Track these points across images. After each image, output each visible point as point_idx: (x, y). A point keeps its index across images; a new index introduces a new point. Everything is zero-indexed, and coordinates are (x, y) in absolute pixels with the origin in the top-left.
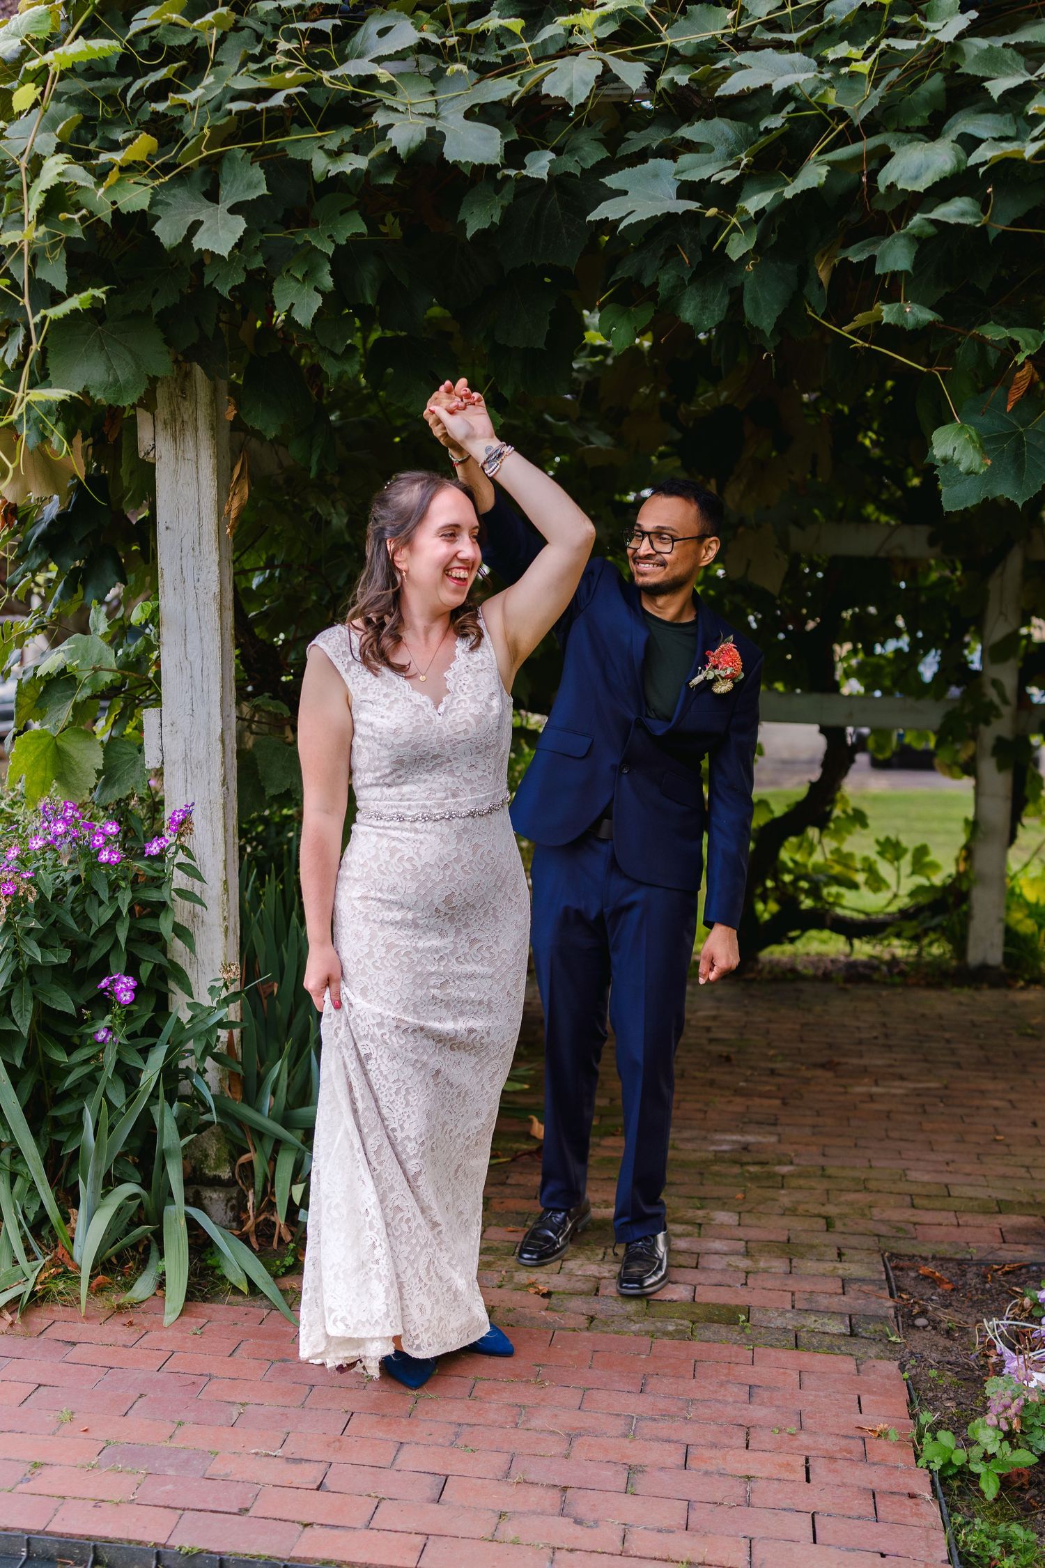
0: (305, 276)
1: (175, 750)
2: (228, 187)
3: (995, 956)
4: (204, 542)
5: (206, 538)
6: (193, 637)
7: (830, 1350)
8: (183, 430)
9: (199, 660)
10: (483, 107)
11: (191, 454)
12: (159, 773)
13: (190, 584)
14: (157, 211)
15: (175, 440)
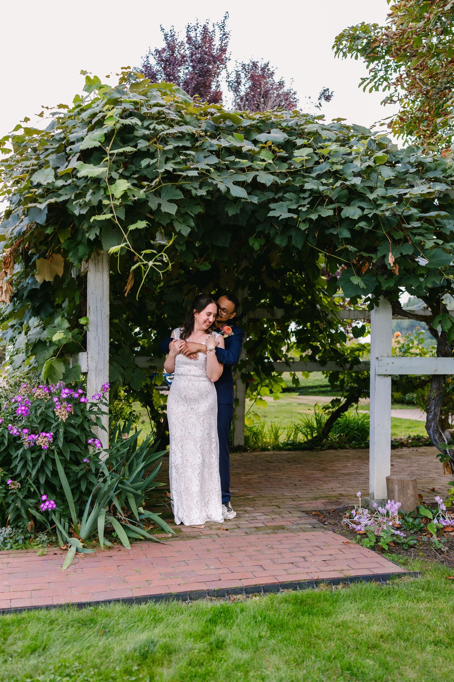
0: (183, 221)
1: (92, 365)
2: (164, 194)
3: (242, 443)
4: (104, 298)
5: (105, 297)
6: (100, 329)
7: (309, 531)
8: (98, 262)
9: (101, 336)
10: (236, 181)
11: (101, 270)
12: (85, 374)
13: (99, 311)
14: (148, 199)
15: (95, 265)
